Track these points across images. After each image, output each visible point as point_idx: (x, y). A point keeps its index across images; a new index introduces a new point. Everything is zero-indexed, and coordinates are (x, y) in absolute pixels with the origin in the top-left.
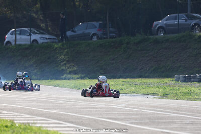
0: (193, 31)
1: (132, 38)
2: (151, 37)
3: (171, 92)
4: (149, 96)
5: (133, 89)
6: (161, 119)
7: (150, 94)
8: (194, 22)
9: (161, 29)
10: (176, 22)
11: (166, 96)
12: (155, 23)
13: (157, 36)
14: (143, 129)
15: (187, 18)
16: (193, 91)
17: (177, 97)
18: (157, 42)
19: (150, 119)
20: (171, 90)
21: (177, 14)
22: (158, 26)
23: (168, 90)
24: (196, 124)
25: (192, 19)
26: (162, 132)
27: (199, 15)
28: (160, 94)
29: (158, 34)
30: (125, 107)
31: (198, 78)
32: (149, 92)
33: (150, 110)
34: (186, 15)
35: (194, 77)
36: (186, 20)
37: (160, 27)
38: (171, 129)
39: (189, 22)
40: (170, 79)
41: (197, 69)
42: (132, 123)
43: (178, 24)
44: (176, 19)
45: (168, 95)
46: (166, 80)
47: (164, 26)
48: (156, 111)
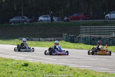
0: (24, 23)
1: (3, 25)
2: (10, 24)
8: (24, 20)
12: (10, 20)
18: (12, 26)
27: (25, 17)
34: (21, 17)
36: (21, 19)
37: (12, 21)
39: (22, 19)
40: (17, 39)
44: (18, 18)
46: (16, 40)
47: (14, 21)
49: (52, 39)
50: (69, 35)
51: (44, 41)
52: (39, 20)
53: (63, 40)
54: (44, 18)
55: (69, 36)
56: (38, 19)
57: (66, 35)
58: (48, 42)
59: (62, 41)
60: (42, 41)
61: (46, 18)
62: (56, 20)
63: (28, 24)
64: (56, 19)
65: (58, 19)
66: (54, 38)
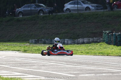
0: (39, 14)
1: (4, 18)
2: (15, 18)
3: (28, 49)
4: (16, 52)
5: (6, 48)
6: (27, 63)
7: (16, 51)
8: (39, 9)
9: (21, 13)
10: (29, 9)
11: (25, 51)
13: (18, 17)
14: (18, 69)
15: (35, 7)
16: (40, 49)
17: (32, 52)
18: (18, 20)
19: (20, 64)
20: (28, 48)
21: (30, 5)
22: (19, 11)
23: (26, 48)
24: (46, 66)
25: (38, 7)
26: (28, 70)
27: (42, 5)
28: (22, 51)
29: (18, 16)
30: (5, 58)
31: (43, 41)
32: (16, 49)
33: (20, 59)
34: (35, 5)
35: (41, 41)
36: (35, 8)
37: (20, 12)
38: (33, 69)
39: (37, 9)
41: (42, 36)
42: (11, 66)
43: (31, 10)
44: (29, 7)
45: (26, 51)
47: (22, 11)
48: (23, 59)
49: (85, 41)
50: (113, 32)
51: (71, 44)
52: (65, 9)
53: (103, 41)
54: (73, 6)
55: (112, 35)
56: (64, 7)
57: (108, 34)
58: (78, 45)
59: (100, 43)
60: (67, 44)
61: (76, 6)
62: (93, 8)
63: (46, 17)
64: (93, 6)
65: (97, 6)
66: (88, 39)
